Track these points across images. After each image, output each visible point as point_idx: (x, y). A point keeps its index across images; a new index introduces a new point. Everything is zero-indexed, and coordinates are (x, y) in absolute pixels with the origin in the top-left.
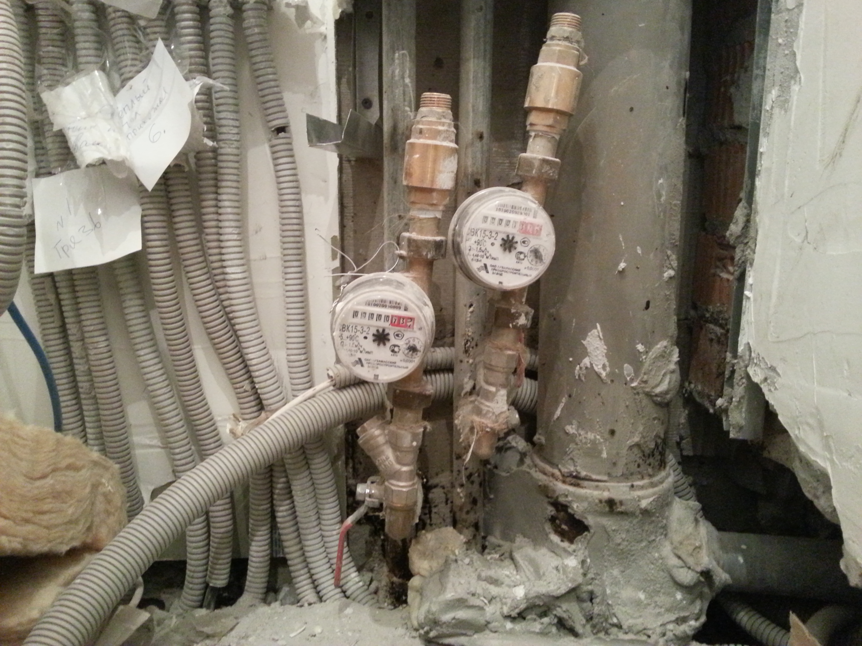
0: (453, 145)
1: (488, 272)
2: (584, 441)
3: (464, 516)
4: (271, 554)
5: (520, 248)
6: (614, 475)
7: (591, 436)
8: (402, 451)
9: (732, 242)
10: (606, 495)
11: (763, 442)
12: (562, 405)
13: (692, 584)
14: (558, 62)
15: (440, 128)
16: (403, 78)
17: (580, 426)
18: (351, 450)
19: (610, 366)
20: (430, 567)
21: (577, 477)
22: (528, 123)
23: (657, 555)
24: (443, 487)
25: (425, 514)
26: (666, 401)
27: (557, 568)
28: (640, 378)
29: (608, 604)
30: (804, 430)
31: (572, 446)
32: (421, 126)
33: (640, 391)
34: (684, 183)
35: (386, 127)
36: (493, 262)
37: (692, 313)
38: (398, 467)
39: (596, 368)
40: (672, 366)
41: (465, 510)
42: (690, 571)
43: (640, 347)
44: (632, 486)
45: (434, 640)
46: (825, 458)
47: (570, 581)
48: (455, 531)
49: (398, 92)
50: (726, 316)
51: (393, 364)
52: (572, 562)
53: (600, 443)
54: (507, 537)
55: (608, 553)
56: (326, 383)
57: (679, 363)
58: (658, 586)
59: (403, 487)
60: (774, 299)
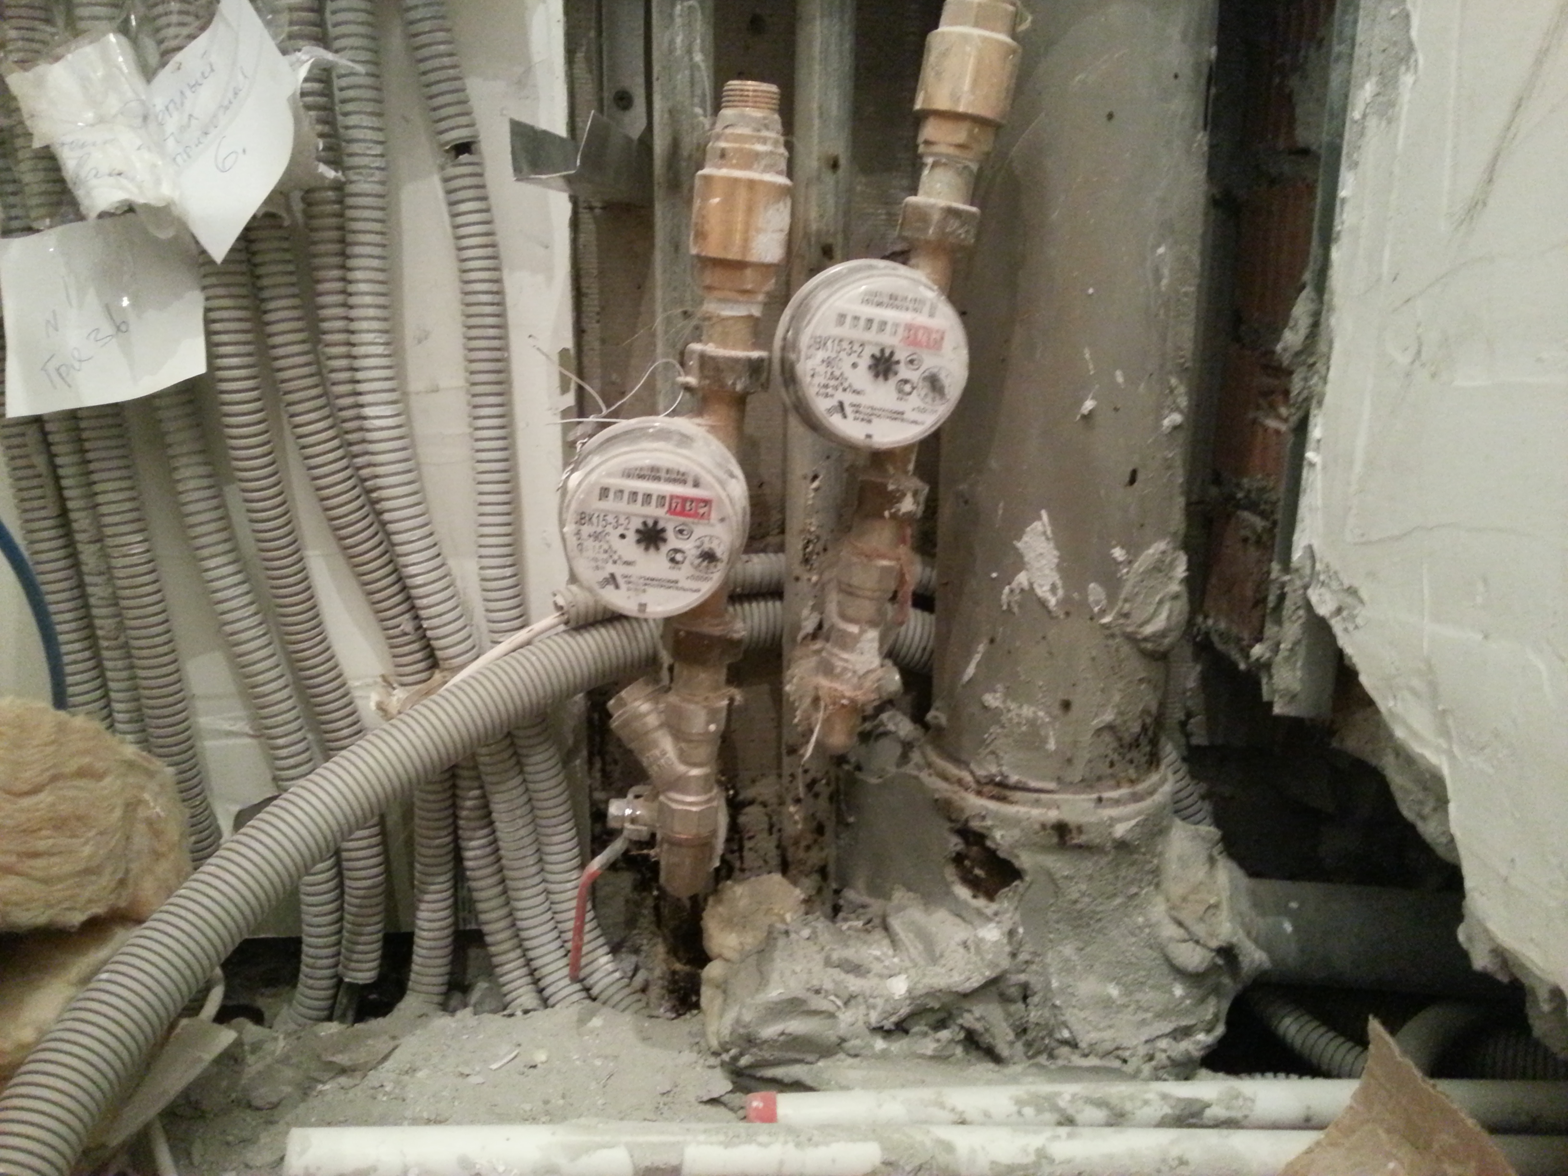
0: (783, 180)
1: (845, 417)
2: (1016, 720)
3: (801, 854)
4: (456, 923)
5: (904, 372)
6: (1068, 780)
7: (1027, 711)
8: (691, 741)
9: (1286, 363)
10: (1053, 815)
11: (1333, 722)
12: (977, 657)
13: (1201, 969)
14: (976, 25)
15: (760, 148)
16: (689, 52)
17: (1009, 693)
18: (598, 739)
19: (1063, 587)
20: (741, 944)
21: (1003, 785)
22: (921, 139)
23: (1141, 920)
24: (764, 805)
25: (732, 852)
26: (1162, 649)
27: (965, 945)
28: (1117, 609)
29: (1054, 1006)
30: (1404, 699)
31: (995, 729)
32: (723, 144)
33: (1117, 631)
34: (1202, 254)
35: (660, 145)
36: (856, 399)
37: (1214, 491)
38: (681, 768)
39: (1039, 591)
40: (1175, 587)
41: (803, 843)
42: (1198, 948)
43: (1118, 553)
44: (1100, 800)
45: (748, 1072)
46: (1438, 750)
47: (988, 966)
48: (785, 882)
49: (682, 78)
50: (1273, 498)
51: (672, 584)
52: (991, 934)
53: (1044, 725)
54: (879, 890)
55: (1055, 917)
56: (552, 619)
57: (1188, 581)
58: (1143, 973)
59: (691, 804)
60: (1358, 468)
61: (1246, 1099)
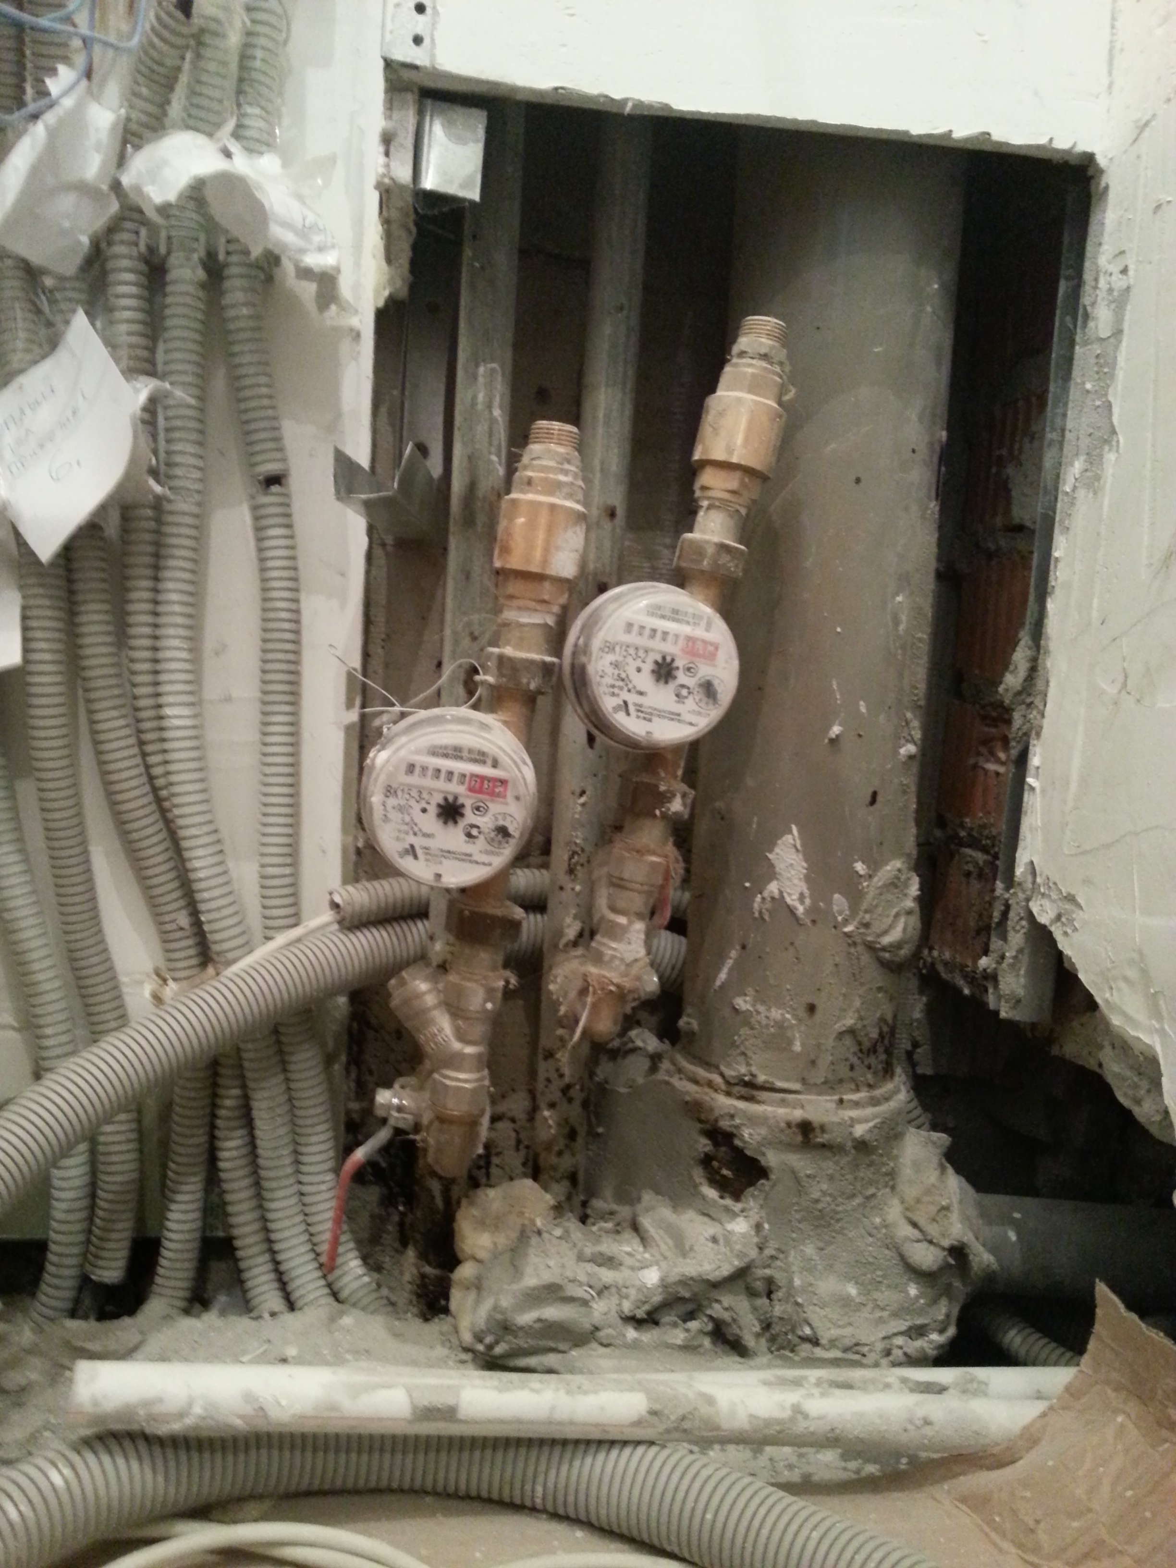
0: (579, 508)
1: (628, 714)
2: (764, 1022)
3: (554, 1160)
5: (682, 678)
6: (812, 1081)
7: (776, 1014)
8: (468, 1019)
9: (1007, 702)
10: (798, 1114)
11: (1052, 1031)
12: (729, 963)
13: (935, 1268)
14: (750, 391)
15: (562, 478)
16: (489, 407)
17: (760, 997)
19: (811, 897)
20: (495, 1244)
21: (751, 1085)
22: (697, 486)
23: (878, 1220)
24: (513, 1120)
25: (479, 1168)
26: (897, 959)
27: (714, 1240)
28: (858, 919)
29: (797, 1304)
30: (1119, 990)
31: (745, 1031)
32: (530, 473)
33: (858, 940)
34: (933, 606)
35: (457, 485)
36: (639, 699)
37: (938, 833)
38: (457, 1046)
39: (788, 900)
40: (910, 904)
41: (556, 1148)
42: (932, 1248)
43: (860, 867)
44: (841, 1101)
45: (500, 1362)
46: (1151, 1031)
47: (738, 1256)
48: (536, 1186)
49: (481, 429)
50: (994, 832)
51: (467, 858)
52: (740, 1226)
53: (792, 1026)
54: (627, 1197)
55: (798, 1216)
56: (327, 916)
57: (919, 899)
58: (879, 1273)
59: (466, 1081)
60: (1074, 786)
61: (981, 1382)
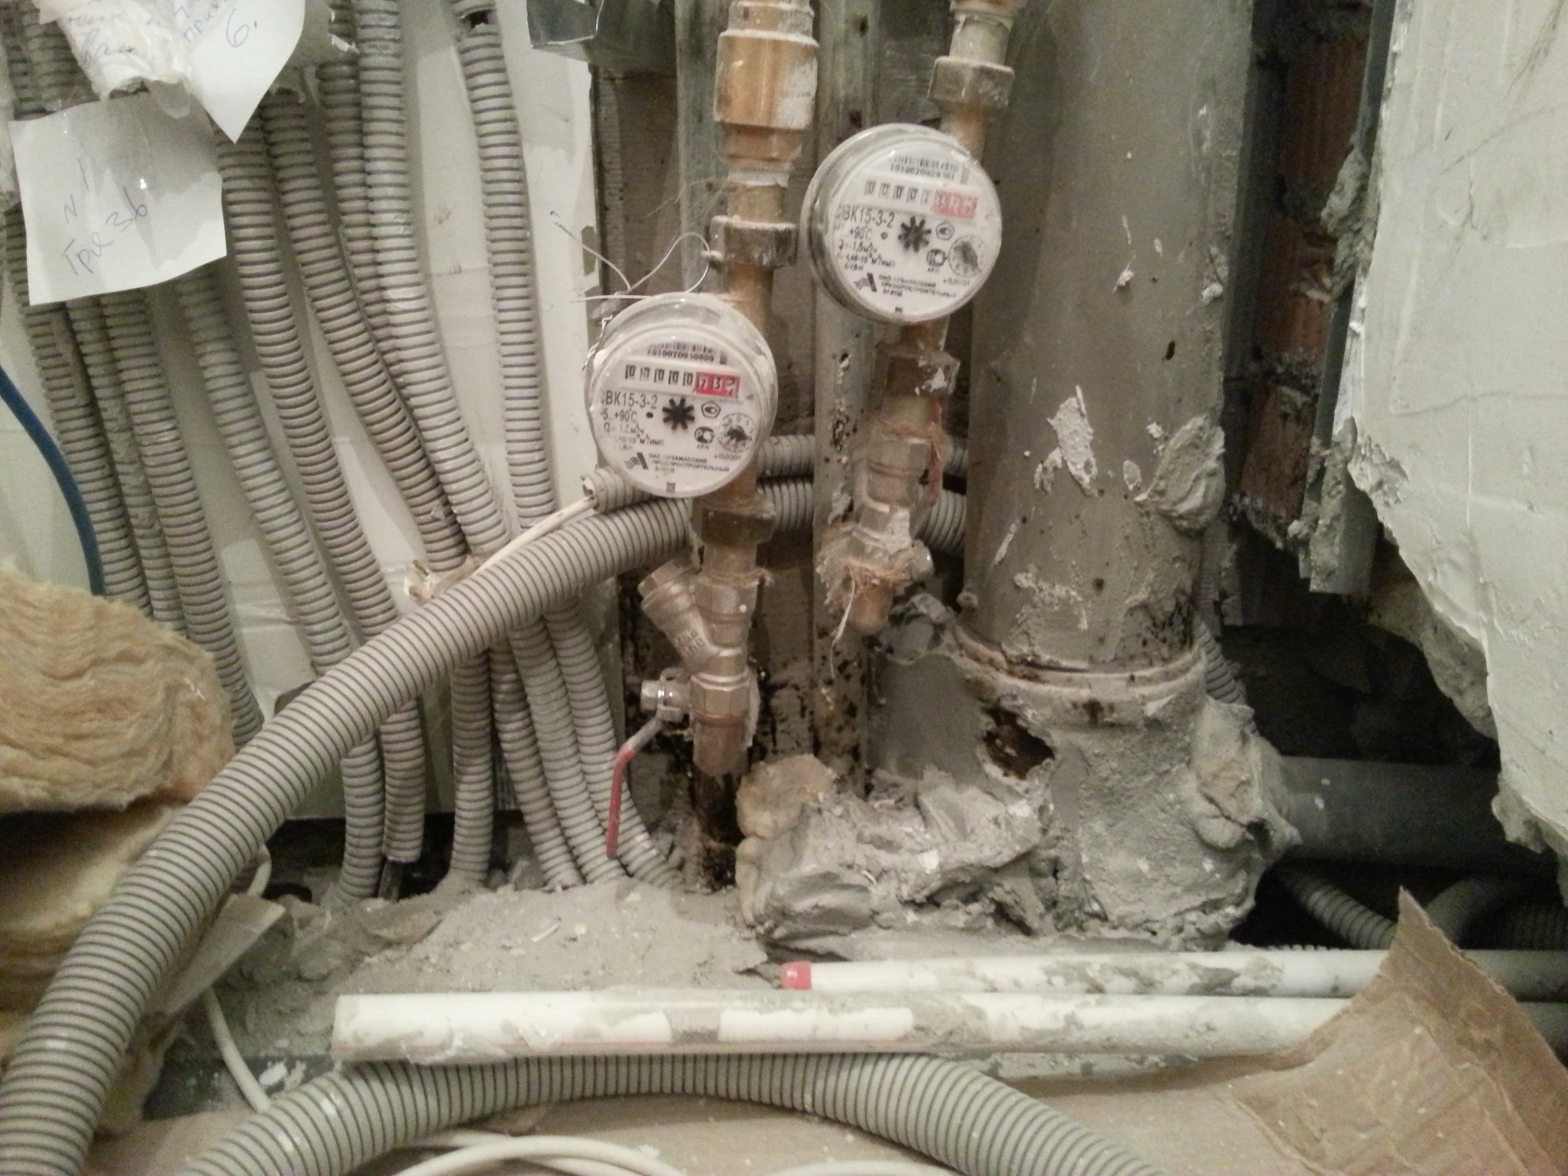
0: (809, 41)
1: (874, 290)
2: (1048, 600)
3: (833, 735)
4: (495, 804)
5: (935, 242)
6: (1101, 659)
7: (1060, 591)
8: (722, 622)
9: (1330, 229)
10: (1084, 694)
11: (1370, 599)
12: (1009, 537)
13: (1232, 844)
15: (784, 6)
17: (1042, 573)
18: (629, 624)
19: (1098, 465)
20: (775, 822)
21: (1034, 665)
23: (1172, 796)
24: (797, 688)
25: (765, 734)
26: (1198, 527)
28: (1152, 486)
29: (1085, 880)
30: (1445, 574)
31: (1026, 609)
32: (746, 4)
33: (1151, 508)
34: (1246, 115)
35: (681, 11)
36: (885, 271)
37: (1253, 367)
38: (713, 649)
39: (1072, 469)
40: (1212, 464)
41: (835, 724)
42: (1229, 824)
43: (1154, 429)
44: (1132, 678)
45: (782, 943)
46: (1477, 623)
47: (1019, 842)
48: (817, 762)
50: (1315, 372)
51: (700, 463)
52: (1022, 810)
53: (1077, 603)
54: (909, 769)
55: (1086, 794)
56: (582, 502)
57: (1226, 459)
58: (1173, 848)
59: (723, 684)
60: (1404, 337)
61: (1273, 969)
